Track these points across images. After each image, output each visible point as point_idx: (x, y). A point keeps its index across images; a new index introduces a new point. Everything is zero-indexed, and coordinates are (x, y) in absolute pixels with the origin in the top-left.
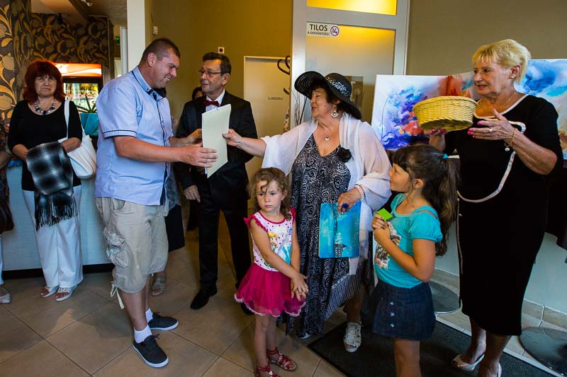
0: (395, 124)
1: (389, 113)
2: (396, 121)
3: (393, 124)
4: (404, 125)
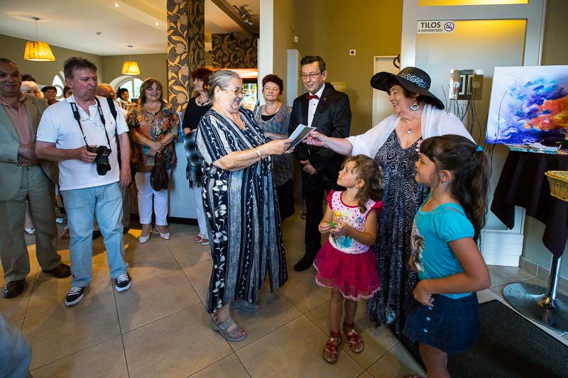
0: (519, 118)
1: (511, 107)
2: (521, 115)
3: (515, 119)
4: (530, 118)
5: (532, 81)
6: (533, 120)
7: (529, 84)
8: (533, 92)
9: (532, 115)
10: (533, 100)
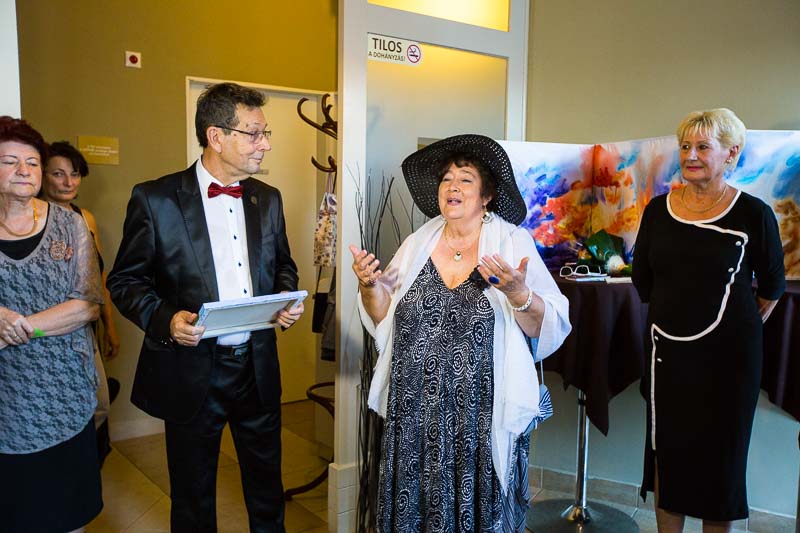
4: (533, 228)
5: (534, 167)
6: (537, 230)
7: (531, 171)
8: (535, 186)
9: (535, 222)
10: (535, 197)
